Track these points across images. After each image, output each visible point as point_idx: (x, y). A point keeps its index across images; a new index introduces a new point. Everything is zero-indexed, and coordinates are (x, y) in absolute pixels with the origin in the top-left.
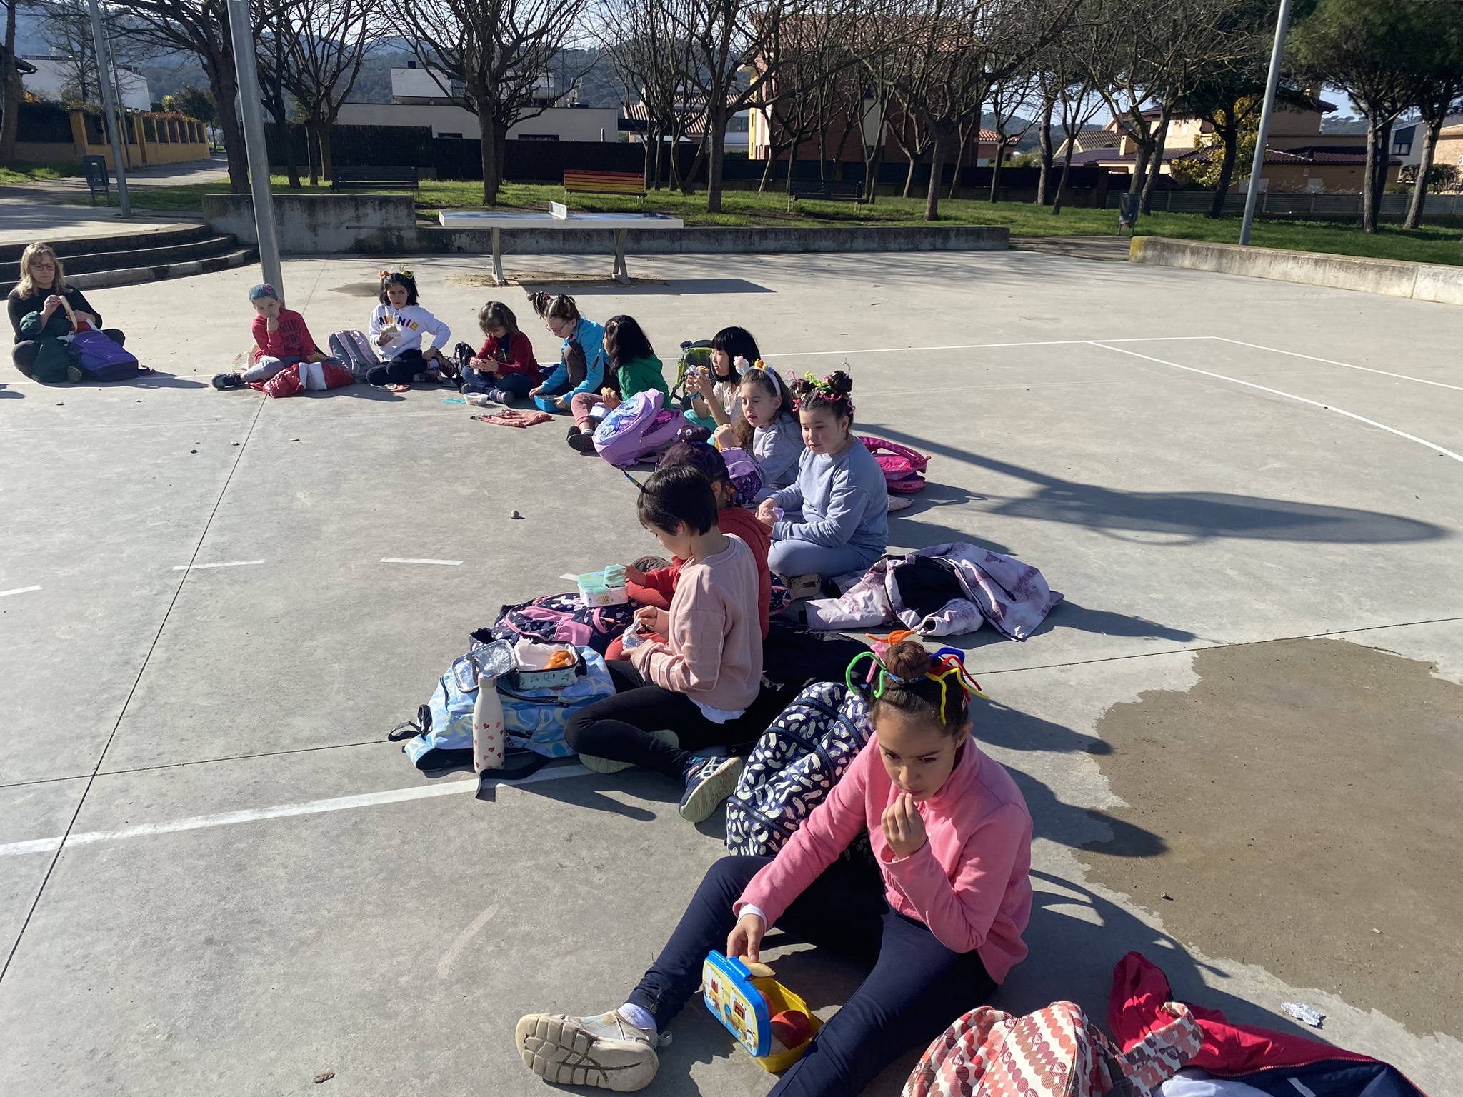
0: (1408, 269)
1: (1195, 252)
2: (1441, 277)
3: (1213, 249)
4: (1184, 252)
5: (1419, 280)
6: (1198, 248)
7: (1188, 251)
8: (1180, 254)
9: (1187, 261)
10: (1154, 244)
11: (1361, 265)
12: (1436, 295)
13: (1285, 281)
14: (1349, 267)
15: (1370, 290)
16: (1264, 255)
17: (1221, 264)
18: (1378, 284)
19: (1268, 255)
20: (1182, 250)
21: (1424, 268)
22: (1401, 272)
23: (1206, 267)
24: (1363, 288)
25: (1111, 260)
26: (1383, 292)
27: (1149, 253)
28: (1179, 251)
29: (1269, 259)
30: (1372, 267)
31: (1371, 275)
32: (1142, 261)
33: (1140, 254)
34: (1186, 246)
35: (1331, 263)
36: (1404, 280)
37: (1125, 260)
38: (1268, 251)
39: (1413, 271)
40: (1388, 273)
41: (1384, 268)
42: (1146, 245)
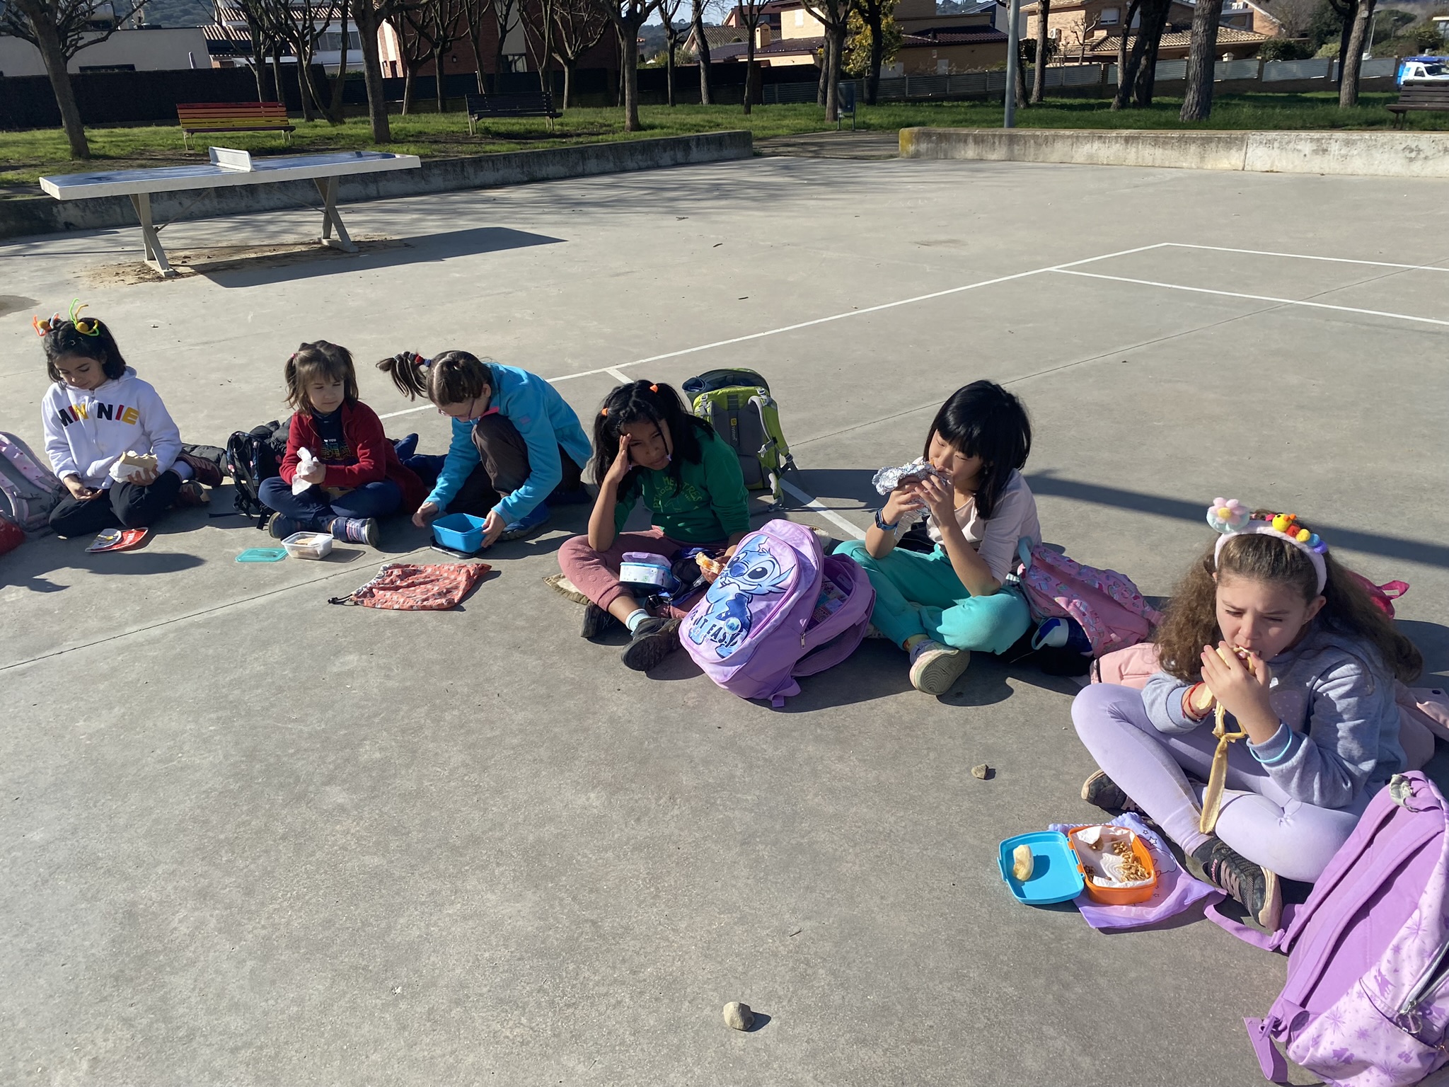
0: (1236, 139)
1: (979, 140)
2: (1276, 145)
3: (1001, 136)
4: (965, 141)
5: (1250, 151)
6: (983, 136)
7: (970, 140)
8: (962, 145)
9: (970, 152)
10: (928, 135)
11: (1180, 139)
12: (1272, 166)
13: (1092, 163)
14: (1165, 143)
15: (1193, 165)
16: (1063, 137)
17: (1012, 151)
18: (1202, 158)
19: (1068, 137)
20: (964, 140)
21: (1254, 136)
22: (1229, 143)
23: (994, 157)
24: (1184, 165)
25: (878, 158)
26: (1209, 167)
27: (923, 147)
28: (960, 141)
29: (1069, 141)
30: (1194, 140)
31: (1193, 148)
32: (916, 157)
33: (911, 148)
34: (967, 135)
35: (1144, 140)
36: (1233, 152)
37: (892, 156)
38: (1068, 132)
39: (1242, 140)
40: (1213, 145)
41: (1208, 140)
42: (918, 138)
